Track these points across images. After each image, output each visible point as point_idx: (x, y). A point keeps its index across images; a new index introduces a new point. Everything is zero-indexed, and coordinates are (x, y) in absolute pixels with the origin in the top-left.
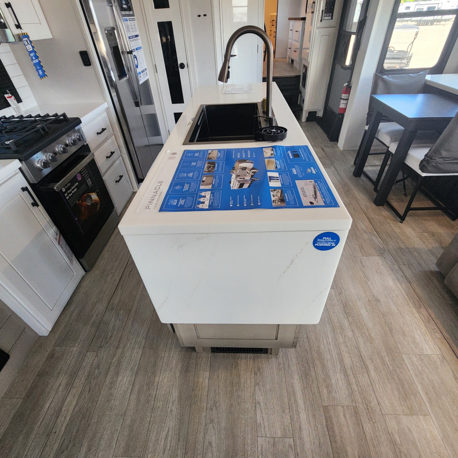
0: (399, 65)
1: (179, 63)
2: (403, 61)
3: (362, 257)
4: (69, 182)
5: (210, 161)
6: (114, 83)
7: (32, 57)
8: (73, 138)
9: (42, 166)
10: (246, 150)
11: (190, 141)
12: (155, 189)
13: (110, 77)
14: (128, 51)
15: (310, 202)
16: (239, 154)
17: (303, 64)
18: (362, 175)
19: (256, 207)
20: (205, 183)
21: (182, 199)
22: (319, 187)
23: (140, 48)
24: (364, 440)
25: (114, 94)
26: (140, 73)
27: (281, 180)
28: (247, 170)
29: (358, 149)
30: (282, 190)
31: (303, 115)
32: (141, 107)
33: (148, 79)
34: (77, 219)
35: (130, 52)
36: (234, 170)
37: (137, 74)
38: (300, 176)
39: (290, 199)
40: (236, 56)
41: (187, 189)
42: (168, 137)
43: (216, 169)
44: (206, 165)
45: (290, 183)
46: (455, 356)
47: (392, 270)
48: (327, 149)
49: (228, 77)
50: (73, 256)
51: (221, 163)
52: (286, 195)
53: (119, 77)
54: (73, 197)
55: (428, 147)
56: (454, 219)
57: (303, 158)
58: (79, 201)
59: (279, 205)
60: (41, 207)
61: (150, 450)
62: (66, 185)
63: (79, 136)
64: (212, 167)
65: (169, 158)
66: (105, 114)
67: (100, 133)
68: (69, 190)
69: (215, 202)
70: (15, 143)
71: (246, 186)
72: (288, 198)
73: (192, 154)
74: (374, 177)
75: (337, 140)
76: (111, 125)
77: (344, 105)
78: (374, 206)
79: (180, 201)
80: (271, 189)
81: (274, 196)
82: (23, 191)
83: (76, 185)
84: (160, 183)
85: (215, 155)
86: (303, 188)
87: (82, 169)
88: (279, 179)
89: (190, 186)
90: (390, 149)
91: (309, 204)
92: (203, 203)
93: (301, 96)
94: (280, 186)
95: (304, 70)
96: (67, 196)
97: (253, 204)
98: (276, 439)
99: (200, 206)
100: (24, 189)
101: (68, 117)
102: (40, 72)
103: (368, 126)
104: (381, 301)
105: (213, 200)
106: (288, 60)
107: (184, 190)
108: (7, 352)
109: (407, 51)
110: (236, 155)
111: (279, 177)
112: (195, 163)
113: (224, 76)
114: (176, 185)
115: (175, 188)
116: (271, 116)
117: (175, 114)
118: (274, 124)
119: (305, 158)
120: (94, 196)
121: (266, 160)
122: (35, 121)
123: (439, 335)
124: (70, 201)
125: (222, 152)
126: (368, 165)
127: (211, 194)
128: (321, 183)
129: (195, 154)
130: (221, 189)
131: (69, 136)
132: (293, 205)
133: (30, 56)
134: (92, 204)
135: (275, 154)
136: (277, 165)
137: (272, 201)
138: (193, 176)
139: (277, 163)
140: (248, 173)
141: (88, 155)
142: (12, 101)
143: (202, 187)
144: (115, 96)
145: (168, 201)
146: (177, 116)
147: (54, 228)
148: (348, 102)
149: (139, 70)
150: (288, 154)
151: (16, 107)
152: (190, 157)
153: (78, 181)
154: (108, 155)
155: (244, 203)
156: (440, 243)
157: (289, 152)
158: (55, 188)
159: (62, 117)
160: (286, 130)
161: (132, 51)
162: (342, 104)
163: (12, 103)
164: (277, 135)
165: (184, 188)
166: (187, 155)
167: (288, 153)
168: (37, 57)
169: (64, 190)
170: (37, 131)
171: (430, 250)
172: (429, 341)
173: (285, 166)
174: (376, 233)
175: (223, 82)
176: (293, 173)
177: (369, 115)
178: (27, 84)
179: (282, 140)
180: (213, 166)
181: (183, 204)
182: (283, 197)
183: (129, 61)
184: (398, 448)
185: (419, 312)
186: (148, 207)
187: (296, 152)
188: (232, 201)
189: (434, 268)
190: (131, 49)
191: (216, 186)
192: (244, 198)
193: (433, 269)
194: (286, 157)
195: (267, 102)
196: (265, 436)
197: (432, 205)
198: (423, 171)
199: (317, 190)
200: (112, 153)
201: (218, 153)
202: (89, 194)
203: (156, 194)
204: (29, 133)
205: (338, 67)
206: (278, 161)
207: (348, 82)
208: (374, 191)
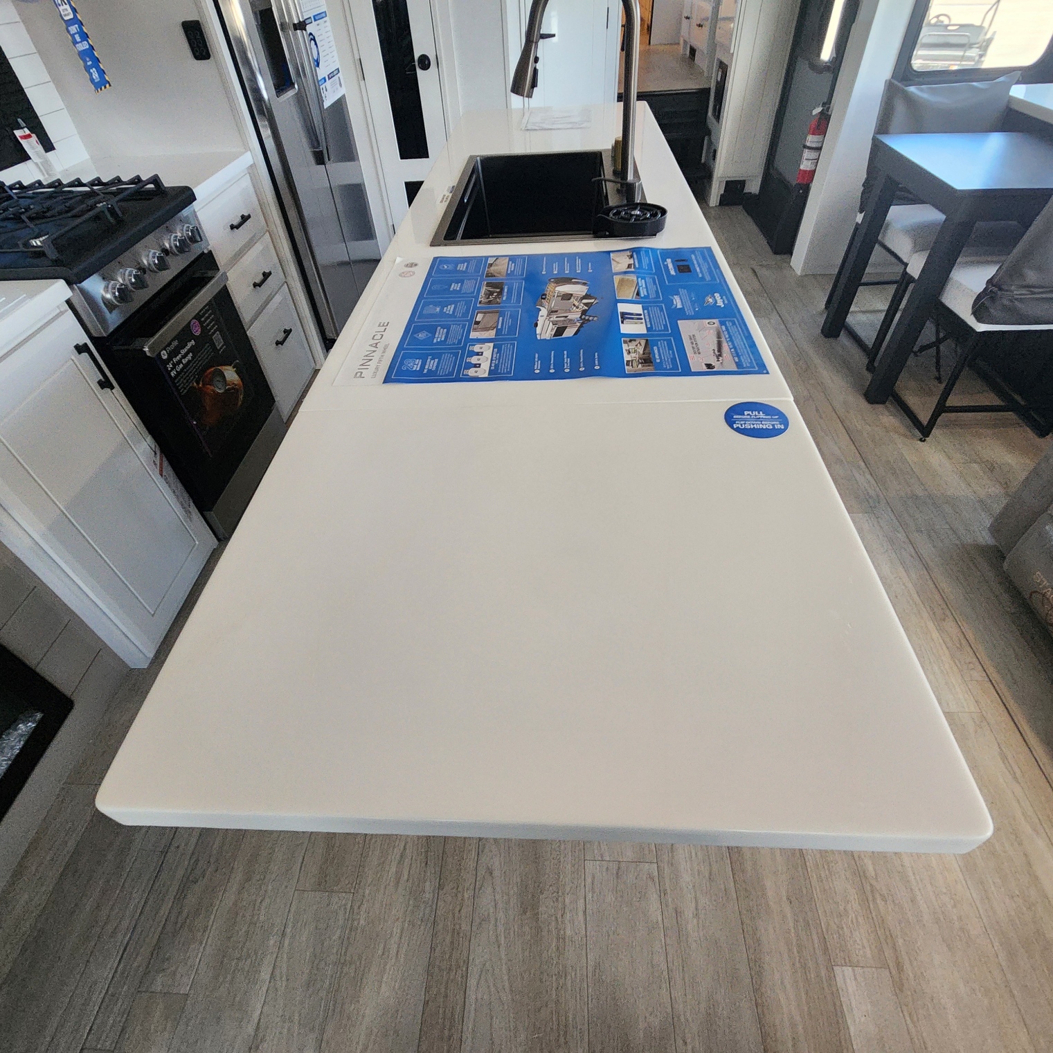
0: (959, 63)
1: (417, 56)
2: (969, 53)
4: (175, 337)
5: (491, 280)
6: (266, 105)
7: (73, 36)
8: (179, 234)
9: (115, 297)
10: (572, 257)
11: (446, 238)
12: (373, 339)
13: (257, 90)
14: (296, 22)
15: (706, 364)
16: (556, 266)
17: (718, 59)
18: (842, 332)
19: (590, 373)
20: (480, 326)
21: (431, 359)
22: (729, 333)
23: (324, 15)
24: (800, 869)
25: (266, 133)
26: (324, 78)
27: (648, 320)
28: (572, 299)
29: (837, 270)
30: (647, 340)
31: (713, 189)
32: (331, 166)
33: (344, 95)
34: (195, 423)
35: (301, 26)
36: (544, 299)
37: (318, 81)
38: (689, 312)
39: (663, 358)
40: (554, 35)
41: (443, 339)
42: (390, 240)
43: (504, 299)
44: (484, 290)
45: (666, 326)
46: (1008, 715)
47: (891, 541)
48: (763, 272)
49: (534, 84)
50: (192, 504)
51: (516, 286)
52: (656, 351)
53: (276, 89)
54: (186, 373)
55: (995, 263)
56: (1042, 433)
57: (698, 275)
58: (198, 384)
59: (640, 370)
60: (117, 390)
61: (370, 880)
62: (169, 344)
63: (192, 231)
64: (495, 294)
65: (400, 275)
66: (246, 182)
67: (238, 227)
68: (176, 357)
69: (502, 363)
70: (55, 242)
71: (569, 333)
72: (660, 355)
73: (451, 267)
74: (869, 336)
75: (790, 252)
76: (261, 208)
77: (811, 161)
78: (863, 403)
79: (428, 363)
80: (625, 339)
81: (629, 353)
82: (80, 353)
83: (189, 345)
84: (383, 326)
85: (502, 267)
86: (694, 335)
87: (202, 310)
88: (641, 319)
89: (447, 333)
90: (908, 270)
91: (705, 369)
92: (477, 366)
93: (710, 142)
94: (645, 332)
95: (720, 73)
96: (172, 369)
97: (584, 369)
98: (623, 865)
99: (472, 372)
100: (81, 349)
101: (166, 186)
102: (93, 74)
103: (863, 214)
105: (499, 361)
106: (683, 51)
107: (435, 341)
108: (68, 693)
109: (981, 27)
110: (550, 269)
111: (642, 312)
112: (460, 284)
113: (524, 81)
114: (419, 329)
115: (415, 336)
116: (632, 178)
117: (408, 185)
118: (638, 198)
119: (703, 274)
120: (230, 374)
121: (617, 279)
122: (92, 194)
123: (978, 674)
124: (180, 380)
125: (519, 262)
126: (857, 309)
127: (494, 348)
128: (735, 326)
129: (459, 265)
130: (514, 339)
131: (169, 231)
132: (670, 369)
133: (68, 31)
134: (226, 391)
135: (637, 266)
136: (641, 288)
137: (625, 362)
138: (454, 312)
139: (640, 285)
140: (574, 305)
141: (212, 278)
142: (31, 145)
143: (473, 335)
144: (269, 137)
145: (402, 363)
146: (413, 189)
147: (149, 438)
148: (819, 155)
149: (322, 72)
150: (666, 267)
151: (41, 160)
152: (447, 272)
153: (195, 338)
154: (258, 281)
155: (565, 367)
156: (1006, 485)
157: (669, 261)
158: (146, 349)
159: (152, 186)
160: (664, 212)
161: (304, 21)
162: (806, 159)
163: (33, 151)
164: (646, 221)
165: (436, 336)
166: (441, 267)
167: (665, 263)
168: (85, 37)
169: (164, 355)
170: (97, 218)
171: (981, 501)
172: (957, 687)
173: (657, 292)
174: (863, 464)
175: (522, 95)
176: (674, 306)
177: (867, 185)
178: (63, 106)
179: (655, 235)
180: (498, 290)
181: (434, 369)
182: (650, 353)
183: (298, 48)
184: (868, 884)
185: (941, 630)
186: (359, 374)
187: (683, 261)
188: (539, 362)
189: (985, 538)
190: (303, 16)
191: (505, 331)
192: (565, 356)
193: (981, 541)
194: (659, 271)
195: (622, 148)
196: (600, 858)
197: (997, 402)
198: (979, 320)
199: (723, 339)
200: (266, 275)
201: (510, 262)
202: (219, 368)
203: (374, 349)
204: (79, 220)
205: (802, 67)
206: (643, 281)
207: (824, 104)
208: (868, 369)
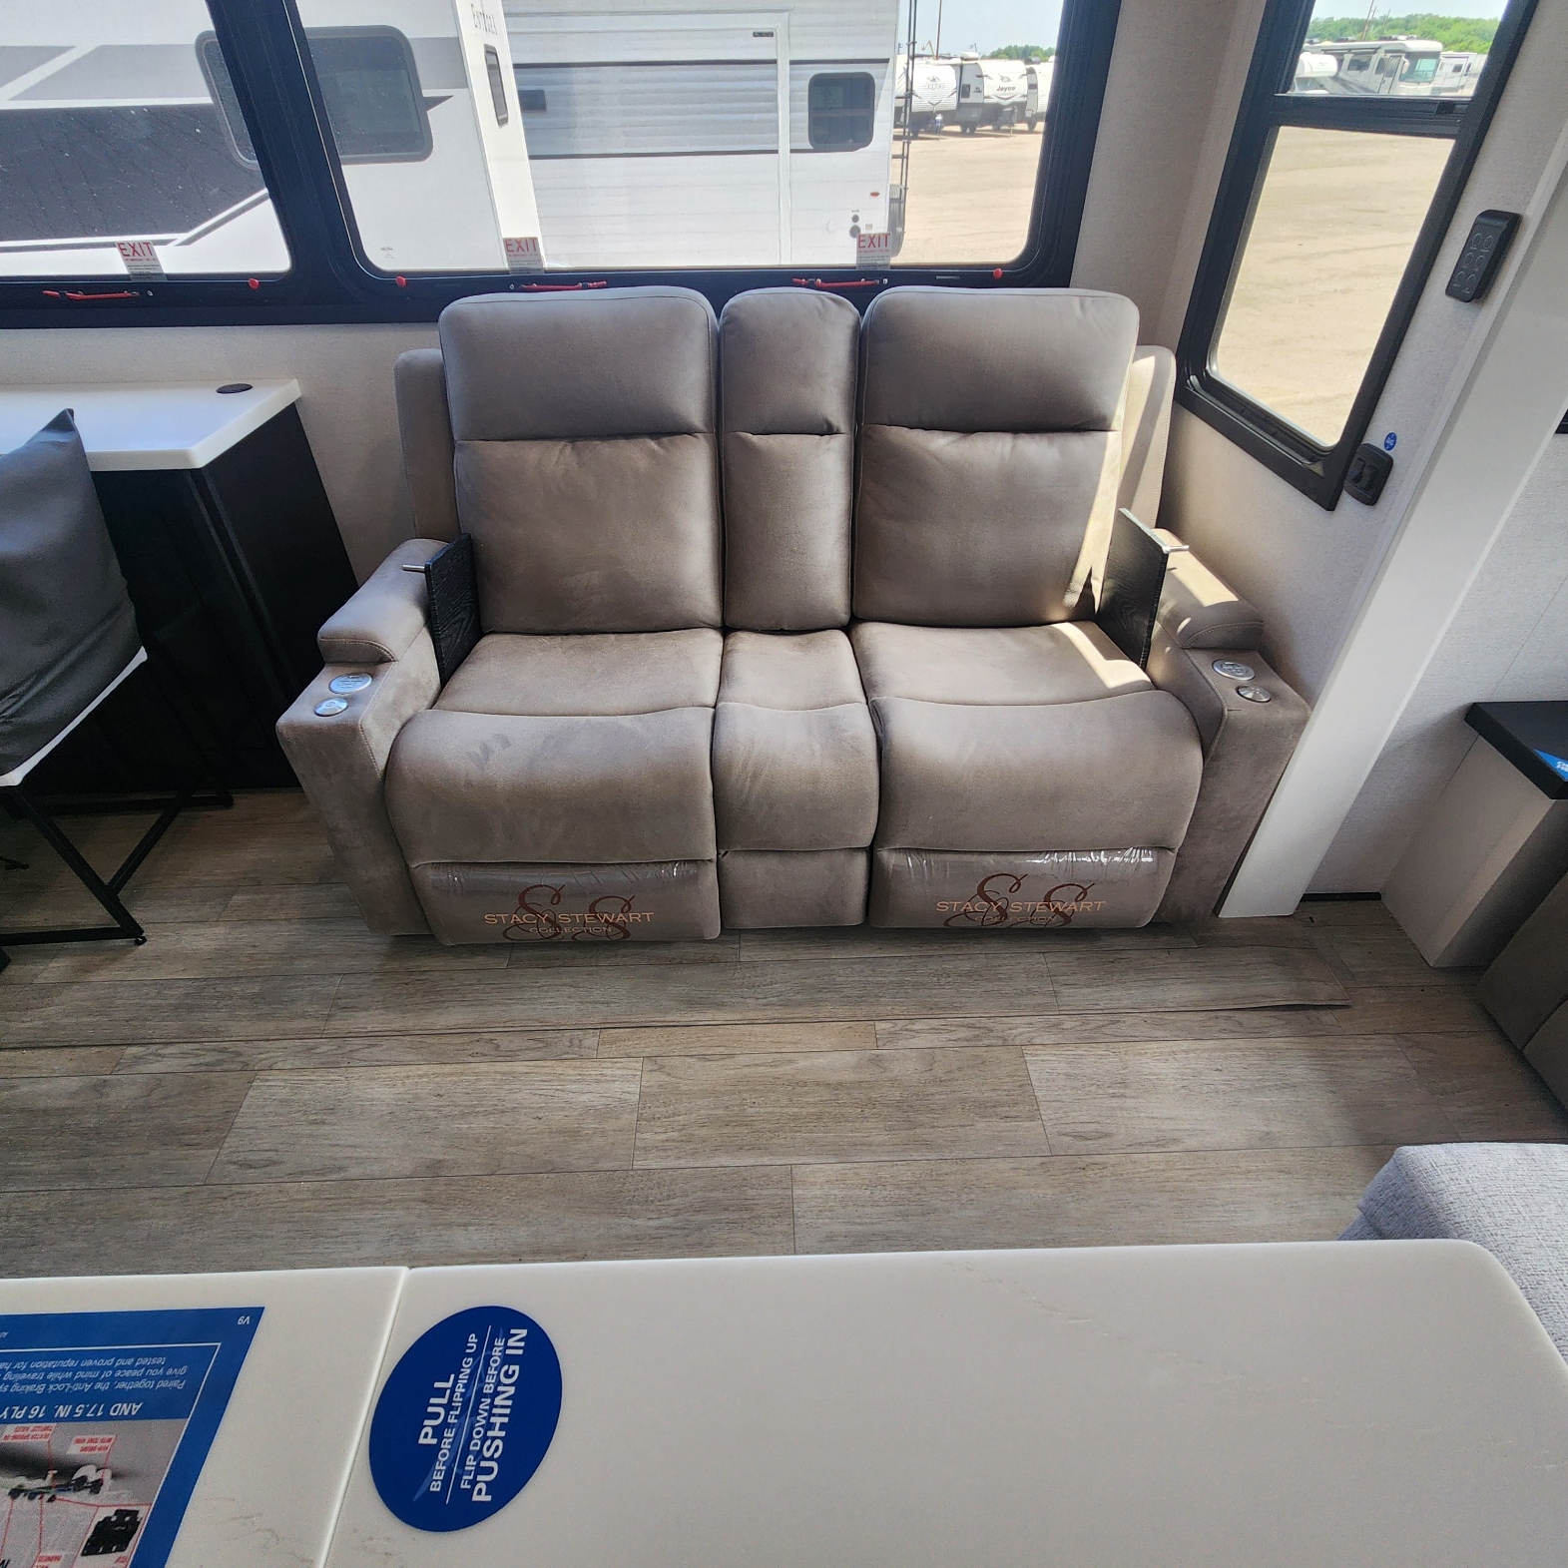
3: (223, 1152)
47: (333, 1065)
104: (441, 1157)
172: (604, 1072)
185: (511, 1056)
